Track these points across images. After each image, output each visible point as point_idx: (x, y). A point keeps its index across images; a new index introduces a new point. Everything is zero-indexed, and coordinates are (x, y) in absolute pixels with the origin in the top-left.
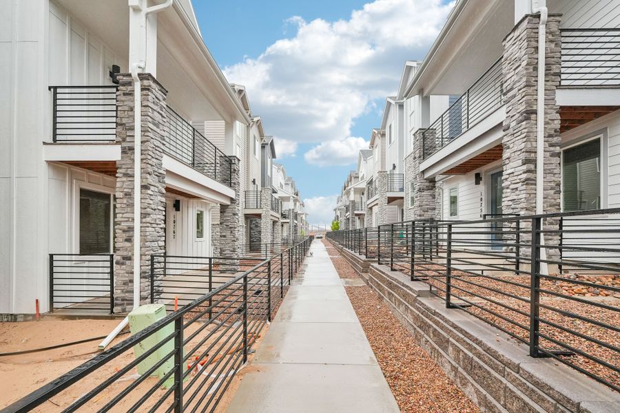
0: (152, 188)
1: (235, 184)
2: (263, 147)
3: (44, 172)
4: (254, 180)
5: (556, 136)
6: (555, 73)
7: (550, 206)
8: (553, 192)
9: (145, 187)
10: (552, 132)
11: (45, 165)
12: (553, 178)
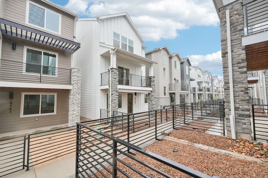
0: (114, 94)
1: (152, 86)
2: (182, 63)
3: (99, 92)
4: (175, 78)
5: (243, 62)
6: (239, 30)
7: (241, 101)
8: (243, 93)
9: (112, 94)
10: (241, 61)
11: (100, 90)
12: (243, 86)
